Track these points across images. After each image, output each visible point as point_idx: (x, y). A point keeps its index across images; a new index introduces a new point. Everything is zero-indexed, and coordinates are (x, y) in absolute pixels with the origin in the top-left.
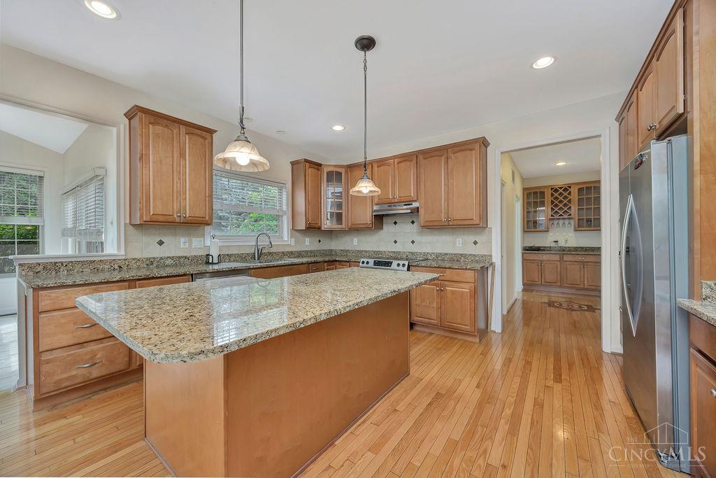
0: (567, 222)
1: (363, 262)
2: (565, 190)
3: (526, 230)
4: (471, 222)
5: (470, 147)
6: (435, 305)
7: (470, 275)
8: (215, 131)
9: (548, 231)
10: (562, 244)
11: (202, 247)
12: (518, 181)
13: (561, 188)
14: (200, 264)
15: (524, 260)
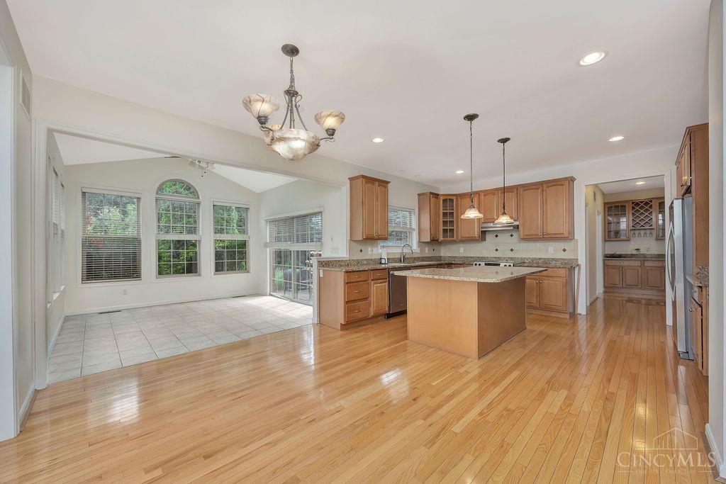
0: (648, 232)
1: (476, 265)
2: (646, 204)
3: (607, 239)
4: (563, 236)
5: (561, 183)
6: (535, 293)
7: (562, 272)
8: (389, 183)
9: (629, 240)
10: (643, 251)
11: (378, 253)
12: (599, 198)
13: (642, 202)
15: (605, 265)
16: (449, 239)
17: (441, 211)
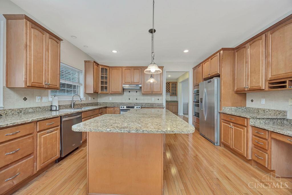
0: (168, 93)
2: (170, 83)
4: (159, 93)
8: (62, 40)
11: (47, 101)
13: (167, 83)
14: (47, 111)
16: (104, 92)
17: (100, 75)
